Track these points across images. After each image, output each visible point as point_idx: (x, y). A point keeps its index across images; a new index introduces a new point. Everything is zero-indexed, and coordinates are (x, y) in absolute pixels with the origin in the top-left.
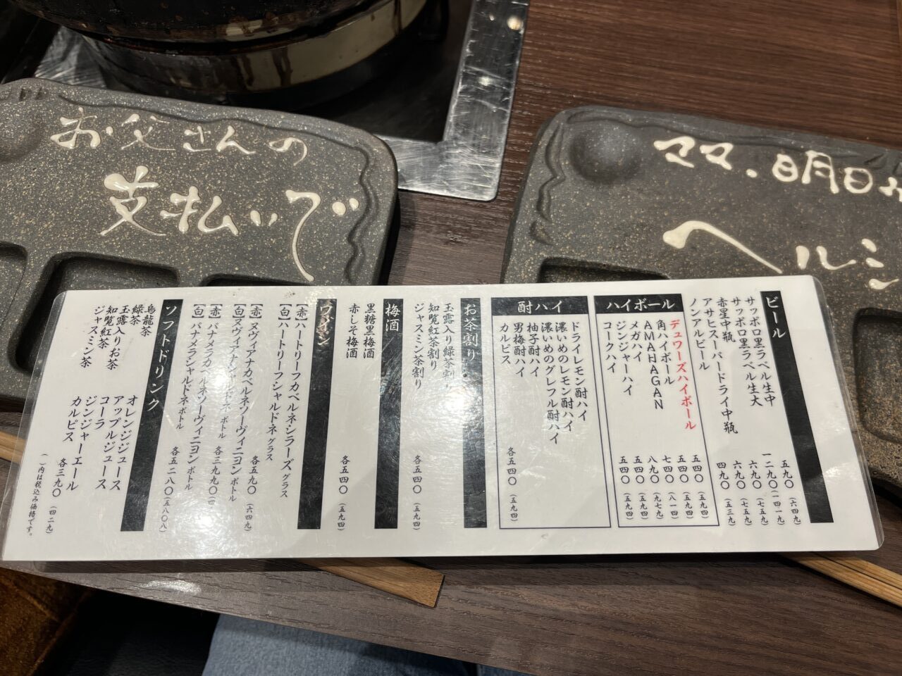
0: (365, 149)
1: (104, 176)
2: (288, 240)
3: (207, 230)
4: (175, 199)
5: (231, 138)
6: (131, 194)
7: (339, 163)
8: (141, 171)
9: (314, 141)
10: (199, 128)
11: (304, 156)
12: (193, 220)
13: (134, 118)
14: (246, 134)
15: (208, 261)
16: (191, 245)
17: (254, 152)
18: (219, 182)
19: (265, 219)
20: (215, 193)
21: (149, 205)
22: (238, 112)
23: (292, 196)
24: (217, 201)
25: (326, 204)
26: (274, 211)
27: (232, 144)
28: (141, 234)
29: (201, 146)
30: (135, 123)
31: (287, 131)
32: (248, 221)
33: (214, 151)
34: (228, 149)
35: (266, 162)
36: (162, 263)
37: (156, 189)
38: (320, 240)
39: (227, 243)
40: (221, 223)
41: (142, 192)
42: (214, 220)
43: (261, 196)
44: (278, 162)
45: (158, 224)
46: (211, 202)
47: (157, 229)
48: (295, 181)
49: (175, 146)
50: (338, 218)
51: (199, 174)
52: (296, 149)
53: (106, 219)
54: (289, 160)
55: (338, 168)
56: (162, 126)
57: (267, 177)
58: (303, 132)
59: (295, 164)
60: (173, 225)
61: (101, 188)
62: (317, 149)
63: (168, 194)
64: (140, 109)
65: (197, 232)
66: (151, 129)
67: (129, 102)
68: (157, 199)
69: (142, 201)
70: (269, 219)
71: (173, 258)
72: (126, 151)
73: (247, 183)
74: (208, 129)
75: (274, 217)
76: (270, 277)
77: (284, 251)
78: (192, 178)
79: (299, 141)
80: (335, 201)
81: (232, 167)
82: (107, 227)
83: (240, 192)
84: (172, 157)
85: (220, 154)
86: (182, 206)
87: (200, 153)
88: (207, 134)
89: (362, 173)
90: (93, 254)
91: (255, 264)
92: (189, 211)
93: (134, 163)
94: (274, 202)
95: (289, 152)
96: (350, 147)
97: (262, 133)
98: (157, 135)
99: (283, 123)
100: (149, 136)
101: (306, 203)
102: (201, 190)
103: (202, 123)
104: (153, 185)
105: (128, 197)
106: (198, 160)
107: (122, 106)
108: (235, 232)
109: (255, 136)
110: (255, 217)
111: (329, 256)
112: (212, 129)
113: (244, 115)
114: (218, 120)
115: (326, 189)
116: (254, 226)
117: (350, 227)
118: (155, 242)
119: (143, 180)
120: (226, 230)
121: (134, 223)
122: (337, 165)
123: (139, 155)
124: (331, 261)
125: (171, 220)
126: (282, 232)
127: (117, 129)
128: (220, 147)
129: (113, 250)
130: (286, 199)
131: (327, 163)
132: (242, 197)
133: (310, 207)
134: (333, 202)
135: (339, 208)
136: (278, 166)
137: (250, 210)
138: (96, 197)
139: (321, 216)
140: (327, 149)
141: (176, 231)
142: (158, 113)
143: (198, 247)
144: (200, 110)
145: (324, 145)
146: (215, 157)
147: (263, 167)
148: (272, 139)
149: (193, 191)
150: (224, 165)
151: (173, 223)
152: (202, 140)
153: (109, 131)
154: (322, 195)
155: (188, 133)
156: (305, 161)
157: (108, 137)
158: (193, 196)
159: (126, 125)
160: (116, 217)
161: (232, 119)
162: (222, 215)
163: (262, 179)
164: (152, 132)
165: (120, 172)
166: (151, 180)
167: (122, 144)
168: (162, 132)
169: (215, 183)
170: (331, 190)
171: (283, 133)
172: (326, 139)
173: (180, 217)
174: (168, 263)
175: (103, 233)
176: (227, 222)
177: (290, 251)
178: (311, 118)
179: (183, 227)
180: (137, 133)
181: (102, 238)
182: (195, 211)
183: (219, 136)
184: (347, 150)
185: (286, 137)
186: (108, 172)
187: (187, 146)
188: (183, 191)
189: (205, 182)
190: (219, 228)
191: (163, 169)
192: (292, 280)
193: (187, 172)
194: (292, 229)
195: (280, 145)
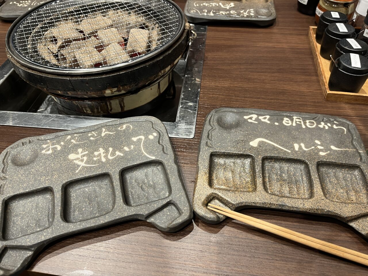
1: (67, 156)
2: (140, 150)
3: (112, 158)
4: (96, 153)
5: (105, 131)
6: (80, 158)
8: (80, 150)
9: (132, 124)
10: (93, 132)
11: (132, 128)
12: (106, 157)
13: (69, 137)
14: (109, 129)
16: (109, 164)
17: (115, 132)
19: (130, 148)
20: (109, 147)
21: (88, 158)
22: (103, 124)
23: (135, 139)
24: (111, 149)
25: (146, 137)
27: (106, 133)
28: (90, 167)
29: (96, 137)
31: (122, 123)
32: (124, 150)
33: (102, 136)
34: (105, 135)
35: (120, 134)
37: (88, 153)
39: (121, 159)
41: (84, 156)
42: (113, 154)
43: (125, 143)
44: (124, 132)
45: (94, 162)
46: (109, 150)
47: (94, 164)
48: (133, 135)
49: (87, 140)
50: (152, 139)
51: (100, 144)
52: (128, 127)
54: (127, 131)
56: (80, 136)
57: (123, 137)
58: (127, 122)
59: (130, 131)
60: (100, 160)
61: (69, 160)
63: (93, 153)
65: (109, 160)
66: (76, 138)
67: (64, 134)
68: (90, 156)
69: (85, 158)
71: (106, 169)
72: (71, 147)
73: (118, 141)
75: (133, 146)
77: (141, 154)
78: (99, 146)
79: (127, 125)
81: (110, 138)
82: (77, 169)
83: (117, 144)
84: (88, 143)
85: (104, 137)
86: (100, 154)
87: (97, 139)
88: (97, 133)
90: (77, 179)
91: (134, 161)
92: (103, 155)
93: (76, 149)
94: (130, 143)
95: (126, 128)
97: (115, 127)
98: (80, 139)
99: (119, 122)
100: (77, 140)
101: (140, 139)
102: (104, 148)
104: (86, 152)
106: (97, 141)
107: (63, 136)
108: (122, 155)
109: (113, 129)
110: (126, 149)
112: (97, 131)
114: (98, 128)
115: (144, 134)
116: (127, 151)
119: (82, 152)
120: (118, 156)
121: (86, 165)
123: (77, 146)
124: (157, 151)
125: (98, 159)
126: (137, 149)
127: (65, 142)
129: (83, 175)
130: (133, 141)
132: (119, 145)
133: (142, 140)
134: (148, 136)
135: (151, 137)
137: (123, 147)
138: (68, 163)
139: (147, 141)
141: (102, 162)
142: (76, 133)
143: (112, 163)
144: (90, 128)
148: (119, 127)
149: (101, 149)
150: (107, 139)
152: (96, 135)
153: (62, 143)
154: (144, 136)
155: (90, 135)
157: (63, 145)
158: (102, 151)
159: (67, 140)
160: (79, 166)
161: (102, 127)
162: (115, 152)
165: (73, 153)
166: (84, 152)
167: (69, 145)
168: (81, 138)
169: (107, 145)
173: (101, 158)
174: (105, 171)
175: (77, 171)
176: (118, 153)
177: (143, 153)
179: (103, 160)
180: (72, 141)
181: (77, 173)
182: (105, 154)
183: (101, 132)
185: (123, 125)
186: (69, 154)
187: (92, 138)
188: (97, 150)
189: (103, 146)
190: (116, 155)
191: (87, 147)
192: (148, 160)
193: (96, 145)
194: (140, 147)
195: (122, 128)
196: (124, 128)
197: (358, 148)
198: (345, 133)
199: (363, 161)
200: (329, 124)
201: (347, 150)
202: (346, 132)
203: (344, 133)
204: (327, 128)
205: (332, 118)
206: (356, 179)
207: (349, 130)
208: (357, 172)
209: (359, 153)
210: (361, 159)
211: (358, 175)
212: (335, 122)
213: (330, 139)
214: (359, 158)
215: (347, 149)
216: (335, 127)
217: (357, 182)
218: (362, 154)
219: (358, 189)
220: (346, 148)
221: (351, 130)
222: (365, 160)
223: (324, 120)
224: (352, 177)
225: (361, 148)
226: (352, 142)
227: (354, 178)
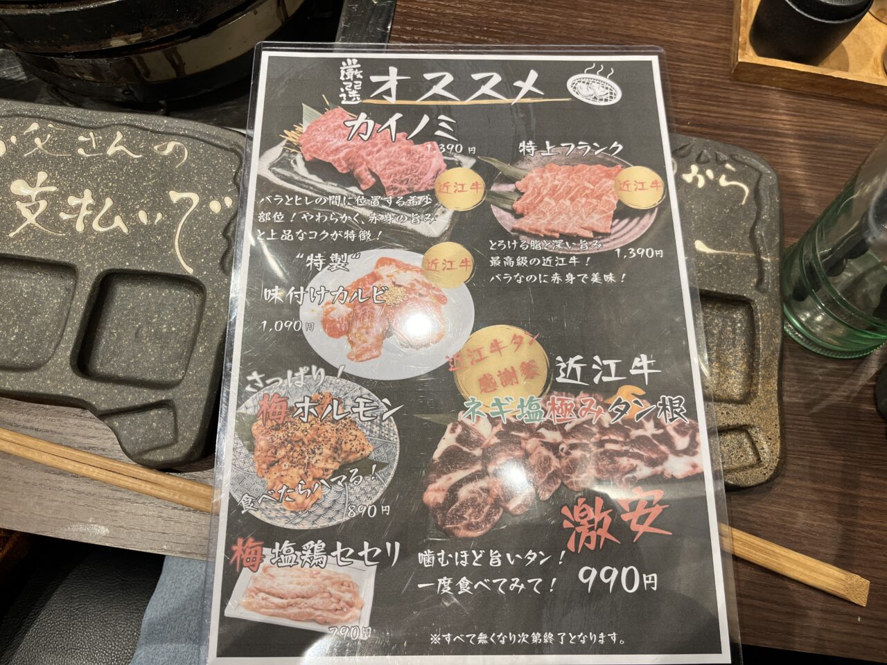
0: (238, 150)
1: (10, 182)
2: (171, 237)
3: (102, 230)
4: (73, 201)
5: (121, 143)
6: (34, 198)
7: (216, 164)
8: (42, 176)
9: (193, 144)
10: (91, 134)
11: (185, 159)
12: (88, 220)
13: (34, 126)
14: (133, 139)
15: (102, 257)
16: (87, 243)
17: (141, 156)
18: (110, 184)
19: (151, 217)
20: (107, 195)
21: (50, 208)
22: (125, 117)
23: (175, 196)
24: (109, 203)
25: (204, 202)
26: (158, 211)
27: (121, 148)
28: (44, 235)
29: (94, 151)
30: (35, 131)
31: (169, 135)
32: (137, 219)
33: (105, 156)
34: (117, 153)
35: (151, 165)
36: (63, 260)
37: (55, 192)
38: (199, 236)
39: (118, 241)
40: (113, 222)
41: (43, 196)
42: (107, 220)
43: (148, 197)
44: (162, 164)
45: (57, 224)
46: (103, 204)
47: (57, 229)
48: (177, 182)
49: (70, 151)
50: (214, 215)
51: (92, 178)
52: (178, 152)
53: (13, 222)
54: (171, 163)
55: (215, 170)
56: (58, 133)
57: (153, 179)
58: (183, 135)
59: (177, 167)
60: (71, 226)
61: (8, 193)
62: (196, 153)
63: (65, 197)
64: (39, 117)
65: (92, 232)
66: (49, 136)
67: (30, 111)
68: (56, 201)
69: (43, 204)
70: (155, 218)
71: (72, 256)
72: (29, 158)
73: (135, 184)
74: (99, 135)
75: (159, 216)
76: (157, 270)
77: (168, 247)
78: (87, 182)
79: (179, 143)
80: (212, 200)
81: (122, 170)
82: (14, 229)
83: (131, 194)
84: (68, 162)
85: (110, 158)
86: (79, 207)
87: (93, 157)
88: (98, 140)
89: (236, 173)
90: (4, 254)
91: (143, 259)
92: (84, 212)
93: (35, 169)
94: (159, 203)
95: (171, 154)
96: (226, 149)
97: (148, 138)
98: (55, 142)
99: (166, 127)
100: (47, 143)
101: (186, 203)
102: (95, 193)
103: (94, 128)
104: (53, 189)
105: (31, 201)
106: (91, 164)
107: (24, 116)
108: (125, 230)
109: (141, 141)
110: (143, 216)
111: (206, 250)
112: (103, 135)
113: (131, 120)
114: (108, 126)
115: (205, 189)
116: (142, 225)
117: (225, 223)
118: (56, 242)
119: (44, 184)
120: (118, 230)
121: (37, 225)
122: (214, 166)
123: (40, 161)
124: (208, 255)
125: (69, 221)
126: (166, 230)
127: (21, 138)
128: (111, 151)
129: (19, 250)
130: (168, 200)
131: (205, 165)
132: (131, 199)
133: (190, 206)
134: (210, 201)
135: (215, 206)
136: (162, 168)
137: (138, 210)
138: (4, 202)
139: (200, 214)
140: (205, 152)
141: (74, 231)
142: (55, 121)
143: (94, 245)
144: (92, 116)
145: (202, 148)
146: (105, 161)
147: (149, 169)
148: (157, 142)
149: (87, 193)
150: (114, 168)
151: (70, 225)
152: (94, 146)
153: (13, 139)
154: (201, 195)
155: (82, 138)
156: (186, 163)
157: (13, 145)
158: (88, 198)
159: (28, 134)
160: (22, 219)
161: (120, 124)
162: (114, 215)
163: (148, 182)
164: (50, 140)
165: (23, 178)
166: (50, 185)
167: (25, 152)
168: (58, 139)
169: (106, 185)
170: (209, 190)
171: (166, 137)
172: (205, 141)
173: (77, 218)
174: (67, 261)
175: (11, 235)
176: (118, 222)
177: (173, 246)
178: (191, 122)
179: (80, 227)
180: (37, 141)
181: (10, 239)
182: (90, 212)
183: (109, 142)
184: (223, 152)
185: (169, 141)
186: (13, 178)
187: (81, 151)
188: (78, 193)
189: (98, 185)
190: (111, 227)
191: (61, 174)
192: (174, 273)
193: (82, 176)
194: (174, 226)
195: (164, 148)
196: (166, 153)
197: (762, 248)
198: (744, 202)
199: (764, 286)
200: (710, 173)
201: (731, 255)
202: (748, 197)
203: (741, 201)
204: (701, 183)
205: (725, 154)
206: (734, 332)
207: (756, 193)
208: (742, 314)
209: (760, 263)
210: (760, 281)
211: (740, 321)
212: (728, 166)
213: (699, 219)
214: (755, 280)
215: (733, 252)
216: (723, 182)
217: (734, 338)
218: (768, 268)
219: (730, 359)
220: (730, 250)
221: (762, 193)
222: (768, 283)
223: (702, 158)
224: (724, 326)
225: (770, 248)
226: (753, 230)
227: (729, 328)
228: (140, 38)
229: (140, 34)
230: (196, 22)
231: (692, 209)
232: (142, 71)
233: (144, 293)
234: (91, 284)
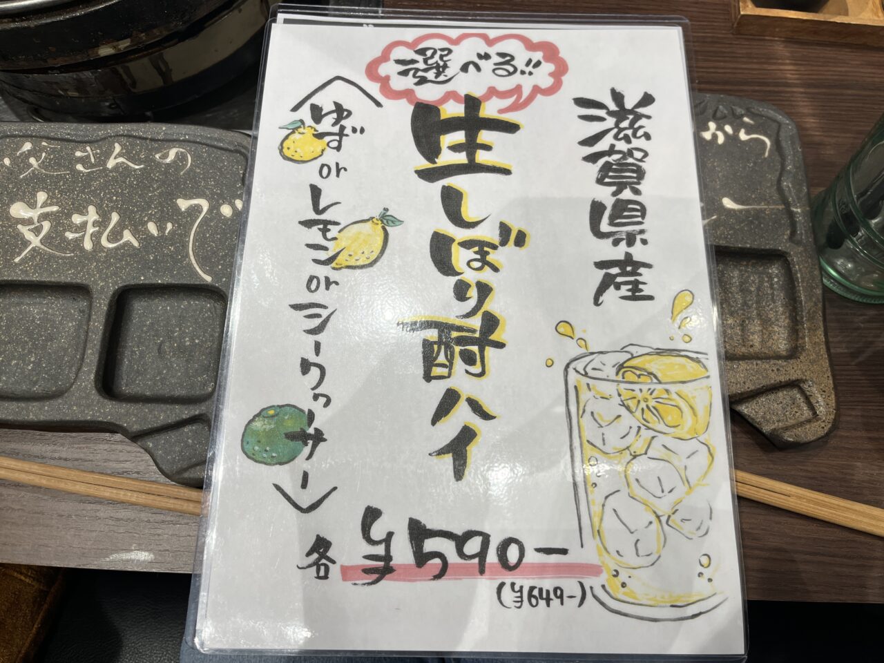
0: (243, 150)
1: (8, 206)
2: (185, 246)
3: (111, 246)
4: (77, 219)
5: (119, 155)
6: (36, 220)
7: (222, 167)
8: (42, 197)
9: (196, 149)
10: (88, 148)
11: (189, 165)
12: (96, 237)
13: (27, 146)
14: (133, 149)
15: (115, 274)
16: (98, 261)
17: (142, 166)
18: (115, 198)
19: (161, 228)
20: (113, 209)
21: (53, 228)
22: (121, 128)
23: (183, 204)
24: (115, 217)
25: (214, 208)
26: (169, 220)
27: (121, 160)
28: (51, 256)
29: (93, 166)
30: (28, 151)
31: (170, 142)
32: (147, 232)
33: (106, 169)
34: (117, 166)
35: (154, 175)
36: (74, 281)
37: (58, 212)
38: (213, 242)
39: (130, 256)
40: (122, 237)
41: (45, 217)
42: (115, 235)
43: (155, 208)
44: (166, 173)
45: (64, 245)
46: (110, 219)
47: (64, 250)
48: (184, 189)
49: (68, 168)
50: (226, 219)
51: (94, 193)
52: (181, 158)
53: (17, 246)
54: (176, 170)
55: (222, 173)
56: (54, 151)
57: (158, 189)
58: (184, 141)
59: (182, 173)
60: (79, 245)
61: (9, 218)
62: (200, 157)
63: (69, 216)
64: (31, 136)
65: (102, 248)
66: (44, 155)
67: (21, 131)
68: (60, 221)
69: (46, 226)
70: (166, 228)
71: (84, 276)
72: (26, 179)
73: (140, 196)
74: (96, 149)
75: (169, 226)
76: (173, 282)
77: (182, 257)
78: (89, 198)
79: (181, 150)
80: (222, 204)
81: (125, 182)
82: (19, 254)
83: (135, 205)
84: (67, 180)
85: (111, 171)
86: (84, 224)
87: (93, 172)
88: (97, 154)
89: (244, 174)
90: (11, 281)
91: (158, 272)
92: (91, 230)
93: (34, 190)
94: (168, 212)
95: (174, 162)
96: (230, 151)
97: (148, 146)
98: (51, 160)
99: (165, 134)
100: (43, 162)
101: (197, 209)
102: (99, 209)
103: (90, 142)
104: (55, 208)
105: (33, 224)
106: (91, 180)
107: (15, 136)
108: (136, 244)
109: (141, 151)
110: (152, 228)
111: (222, 256)
112: (100, 148)
113: (128, 130)
114: (105, 139)
115: (213, 194)
116: (152, 237)
118: (65, 263)
119: (45, 205)
120: (128, 244)
121: (43, 247)
122: (220, 170)
123: (38, 181)
124: (225, 261)
125: (76, 240)
126: (178, 237)
127: (14, 160)
128: (111, 164)
129: (28, 275)
130: (177, 209)
131: (211, 169)
132: (138, 211)
133: (200, 212)
134: (220, 205)
135: (226, 210)
136: (166, 177)
137: (146, 222)
138: (5, 226)
139: (211, 220)
140: (209, 155)
141: (82, 249)
142: (48, 138)
143: (104, 262)
144: (87, 130)
145: (206, 152)
146: (107, 175)
147: (153, 179)
148: (158, 151)
149: (92, 209)
150: (117, 181)
151: (78, 243)
152: (93, 160)
153: (7, 162)
154: (210, 200)
155: (78, 154)
156: (191, 169)
157: (7, 167)
158: (92, 215)
159: (21, 154)
160: (26, 243)
161: (117, 136)
162: (122, 230)
163: (153, 192)
164: (46, 158)
165: (22, 200)
166: (51, 205)
167: (21, 173)
168: (54, 157)
169: (111, 200)
170: (217, 194)
171: (166, 145)
172: (207, 145)
173: (84, 236)
174: (79, 281)
175: (17, 260)
176: (127, 236)
177: (187, 255)
178: (190, 126)
179: (88, 245)
180: (32, 160)
181: (16, 264)
182: (97, 228)
183: (108, 155)
184: (227, 154)
185: (170, 148)
186: (12, 201)
187: (79, 167)
188: (82, 211)
189: (102, 200)
190: (121, 242)
191: (61, 192)
192: (192, 283)
193: (83, 192)
194: (187, 235)
195: (165, 156)
196: (168, 160)
197: (790, 199)
198: (767, 154)
199: (798, 237)
200: (728, 129)
201: (761, 209)
202: (770, 149)
203: (764, 153)
204: (721, 139)
205: (741, 107)
206: (772, 285)
207: (777, 144)
208: (777, 268)
209: (791, 215)
210: (793, 233)
211: (777, 276)
212: (746, 119)
213: (723, 176)
214: (789, 232)
215: (763, 206)
216: (743, 136)
217: (773, 294)
218: (799, 219)
219: (772, 315)
220: (759, 204)
221: (784, 144)
222: (801, 234)
223: (719, 114)
224: (761, 282)
225: (799, 198)
226: (779, 181)
227: (766, 284)
228: (128, 44)
229: (129, 40)
230: (184, 23)
231: (714, 167)
232: (129, 81)
233: (162, 307)
234: (107, 302)
